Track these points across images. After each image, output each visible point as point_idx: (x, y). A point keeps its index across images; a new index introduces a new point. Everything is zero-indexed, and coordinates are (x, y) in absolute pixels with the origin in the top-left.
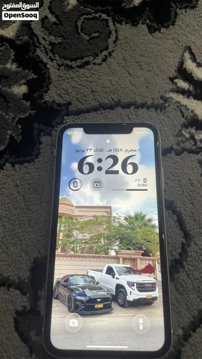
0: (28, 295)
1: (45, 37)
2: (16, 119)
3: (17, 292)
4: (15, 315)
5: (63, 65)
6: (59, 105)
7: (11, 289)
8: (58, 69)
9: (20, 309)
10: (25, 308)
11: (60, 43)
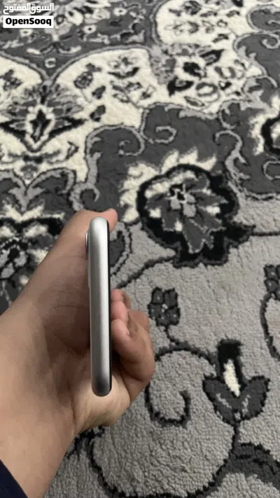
0: (214, 366)
1: (237, 173)
2: (210, 232)
3: (206, 361)
4: (204, 379)
5: (249, 196)
6: (246, 226)
7: (202, 358)
8: (246, 199)
9: (208, 374)
10: (212, 375)
11: (248, 180)
